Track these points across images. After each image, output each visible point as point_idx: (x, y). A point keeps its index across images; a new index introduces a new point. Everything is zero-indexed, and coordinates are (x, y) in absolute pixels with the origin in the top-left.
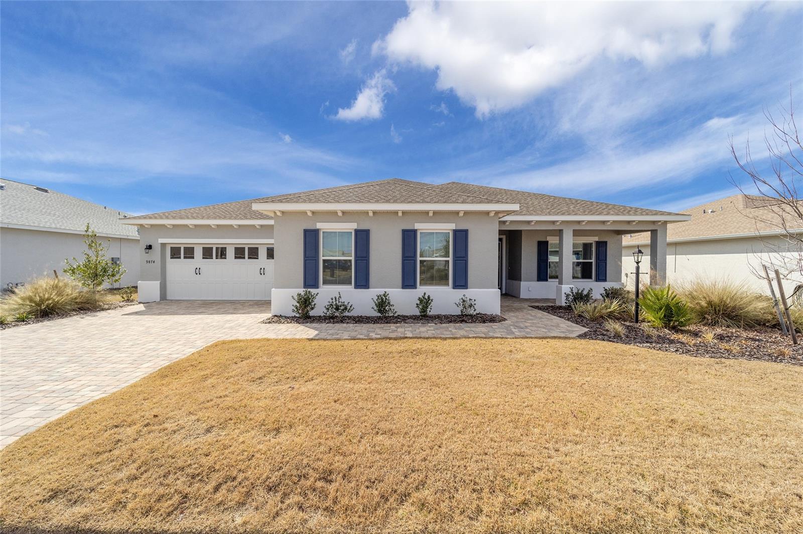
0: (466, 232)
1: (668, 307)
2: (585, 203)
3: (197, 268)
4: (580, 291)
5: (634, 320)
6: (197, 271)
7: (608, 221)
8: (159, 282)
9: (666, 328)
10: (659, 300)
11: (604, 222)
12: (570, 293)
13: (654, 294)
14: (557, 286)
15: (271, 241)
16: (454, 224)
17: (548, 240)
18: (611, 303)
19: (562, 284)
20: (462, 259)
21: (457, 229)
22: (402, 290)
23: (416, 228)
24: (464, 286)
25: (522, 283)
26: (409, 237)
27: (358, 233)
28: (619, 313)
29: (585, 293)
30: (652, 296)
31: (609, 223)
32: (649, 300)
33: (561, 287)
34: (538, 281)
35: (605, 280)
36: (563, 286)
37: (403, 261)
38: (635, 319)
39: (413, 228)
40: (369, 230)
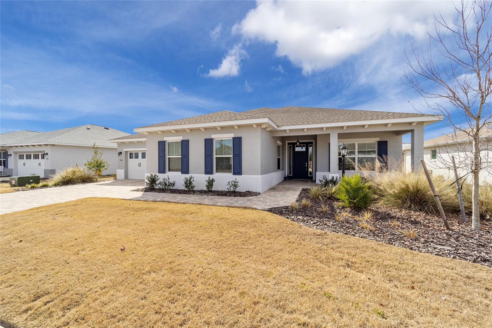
8: (124, 170)
15: (145, 149)
21: (235, 137)
22: (205, 175)
23: (212, 138)
24: (239, 173)
26: (209, 143)
27: (183, 142)
37: (205, 157)
39: (210, 138)
40: (188, 140)
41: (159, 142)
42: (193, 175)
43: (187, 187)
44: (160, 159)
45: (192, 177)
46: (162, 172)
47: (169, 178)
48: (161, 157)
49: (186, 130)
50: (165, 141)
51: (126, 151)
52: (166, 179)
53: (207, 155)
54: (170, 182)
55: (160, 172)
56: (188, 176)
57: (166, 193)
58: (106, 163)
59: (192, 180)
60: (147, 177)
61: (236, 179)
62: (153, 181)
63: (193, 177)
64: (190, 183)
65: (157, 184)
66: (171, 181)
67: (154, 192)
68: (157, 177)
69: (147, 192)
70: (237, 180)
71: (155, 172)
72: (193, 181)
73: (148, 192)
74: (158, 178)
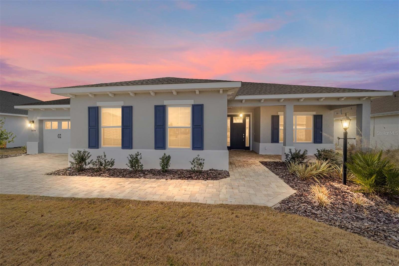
0: (201, 106)
1: (380, 173)
2: (304, 87)
3: (59, 134)
4: (297, 152)
5: (342, 181)
6: (59, 136)
7: (322, 98)
8: (38, 142)
9: (377, 194)
10: (368, 165)
11: (318, 99)
12: (289, 154)
13: (364, 159)
14: (282, 147)
16: (193, 100)
17: (279, 114)
18: (322, 164)
19: (285, 146)
20: (198, 127)
21: (195, 104)
22: (155, 150)
23: (164, 104)
24: (200, 148)
25: (260, 144)
26: (160, 111)
27: (124, 108)
28: (327, 174)
29: (301, 153)
30: (361, 161)
31: (322, 100)
32: (358, 164)
33: (285, 148)
34: (272, 143)
35: (321, 142)
36: (286, 147)
37: (156, 129)
38: (343, 179)
39: (162, 104)
40: (132, 107)
41: (89, 108)
42: (140, 151)
43: (132, 166)
44: (90, 129)
45: (139, 153)
46: (95, 147)
47: (105, 156)
48: (92, 128)
49: (129, 94)
50: (98, 107)
51: (41, 120)
52: (102, 156)
53: (158, 126)
54: (107, 161)
55: (90, 147)
56: (133, 152)
57: (103, 176)
58: (11, 134)
59: (139, 157)
60: (73, 155)
61: (198, 155)
62: (81, 159)
63: (141, 154)
64: (137, 161)
65: (87, 163)
66: (109, 159)
67: (83, 176)
68: (87, 154)
69: (72, 177)
70: (201, 157)
71: (84, 148)
72: (141, 158)
73: (75, 177)
74: (89, 155)
